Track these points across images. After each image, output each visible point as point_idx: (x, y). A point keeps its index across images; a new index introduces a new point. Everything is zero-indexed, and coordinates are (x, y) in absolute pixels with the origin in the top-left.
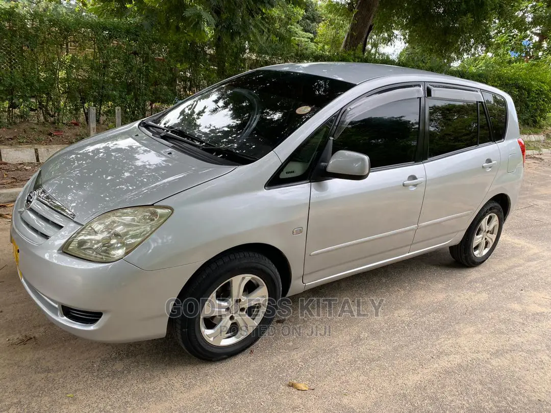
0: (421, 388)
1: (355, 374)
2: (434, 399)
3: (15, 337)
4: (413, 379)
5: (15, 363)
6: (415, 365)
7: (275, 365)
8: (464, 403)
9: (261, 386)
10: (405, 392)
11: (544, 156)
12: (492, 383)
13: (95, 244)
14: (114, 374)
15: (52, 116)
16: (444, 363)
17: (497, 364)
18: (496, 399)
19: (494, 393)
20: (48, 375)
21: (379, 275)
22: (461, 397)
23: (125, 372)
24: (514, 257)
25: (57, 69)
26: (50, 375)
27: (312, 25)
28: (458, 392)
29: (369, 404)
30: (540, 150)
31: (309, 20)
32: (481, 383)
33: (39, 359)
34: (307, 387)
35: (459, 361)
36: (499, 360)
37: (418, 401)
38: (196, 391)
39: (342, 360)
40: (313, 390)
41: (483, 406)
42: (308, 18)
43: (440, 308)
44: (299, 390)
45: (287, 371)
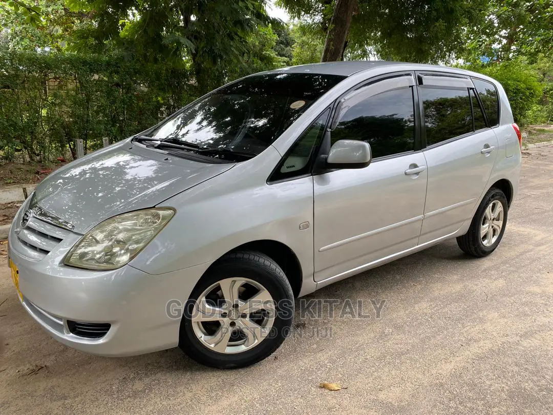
0: (456, 376)
1: (387, 370)
2: (472, 386)
3: (25, 368)
4: (446, 369)
5: (29, 394)
6: (445, 354)
7: (303, 368)
8: (503, 385)
9: (291, 390)
10: (441, 381)
11: (532, 150)
12: (527, 363)
13: (97, 253)
14: (135, 394)
15: (38, 155)
16: (474, 349)
17: (529, 345)
18: (535, 378)
19: (532, 373)
20: (64, 402)
21: (392, 273)
22: (499, 380)
23: (147, 391)
24: (522, 243)
25: (39, 108)
26: (67, 402)
27: (286, 49)
28: (494, 375)
29: (407, 397)
30: (526, 146)
31: (282, 44)
32: (516, 365)
33: (53, 387)
34: (339, 386)
35: (490, 346)
36: (530, 341)
37: (456, 389)
38: (225, 403)
39: (370, 356)
40: (346, 389)
41: (523, 386)
42: (282, 43)
43: (460, 298)
44: (332, 390)
45: (316, 373)
